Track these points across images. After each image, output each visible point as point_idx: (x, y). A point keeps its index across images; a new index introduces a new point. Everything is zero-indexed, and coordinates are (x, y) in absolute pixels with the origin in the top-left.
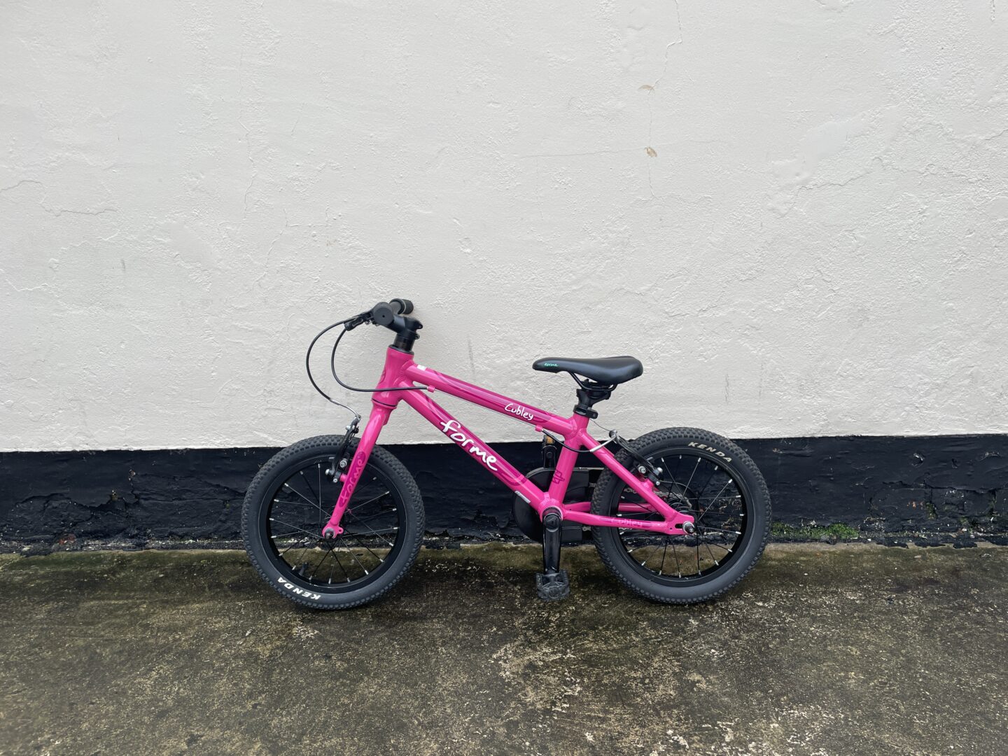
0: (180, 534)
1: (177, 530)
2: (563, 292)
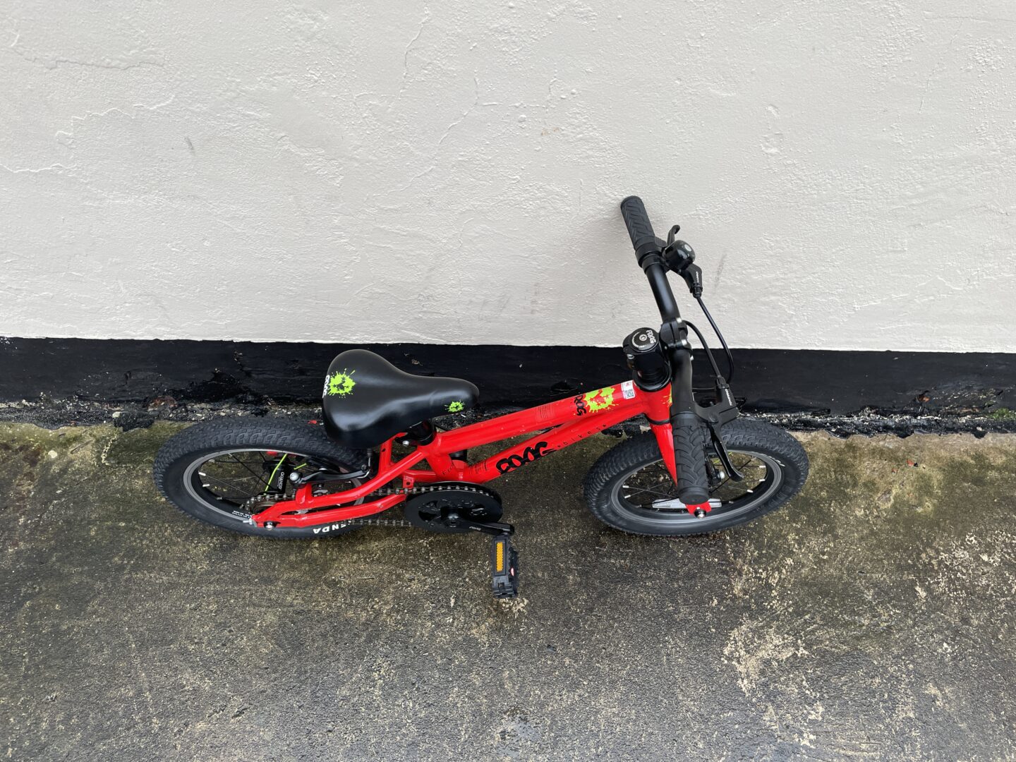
2: (895, 207)
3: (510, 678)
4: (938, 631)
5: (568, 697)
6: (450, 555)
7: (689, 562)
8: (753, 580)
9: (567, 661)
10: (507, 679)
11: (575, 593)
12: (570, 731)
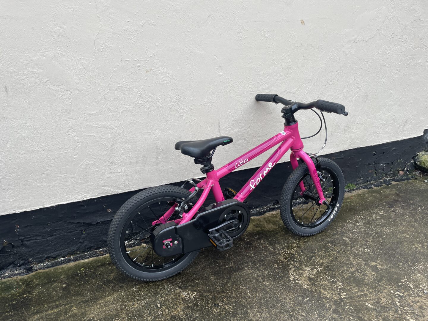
0: (54, 256)
1: (52, 254)
6: (150, 289)
7: (258, 257)
8: (286, 254)
9: (226, 307)
11: (216, 282)
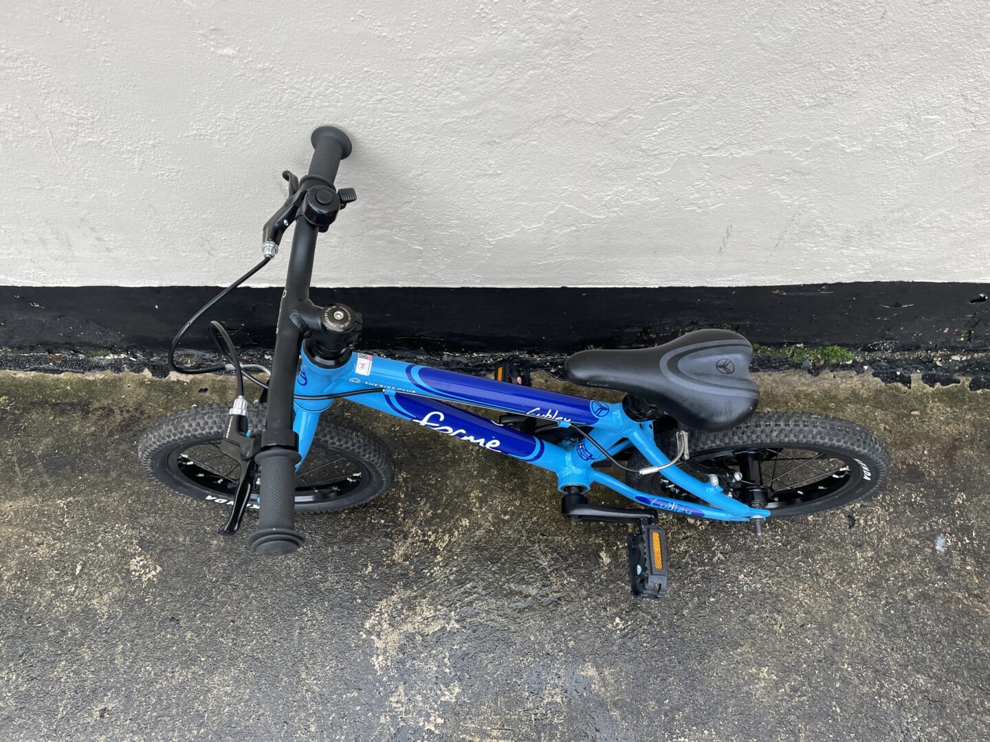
3: (123, 652)
4: (612, 604)
5: (180, 674)
6: (86, 518)
7: (351, 524)
8: (418, 544)
9: (189, 635)
10: (119, 654)
11: (215, 560)
12: (175, 710)
